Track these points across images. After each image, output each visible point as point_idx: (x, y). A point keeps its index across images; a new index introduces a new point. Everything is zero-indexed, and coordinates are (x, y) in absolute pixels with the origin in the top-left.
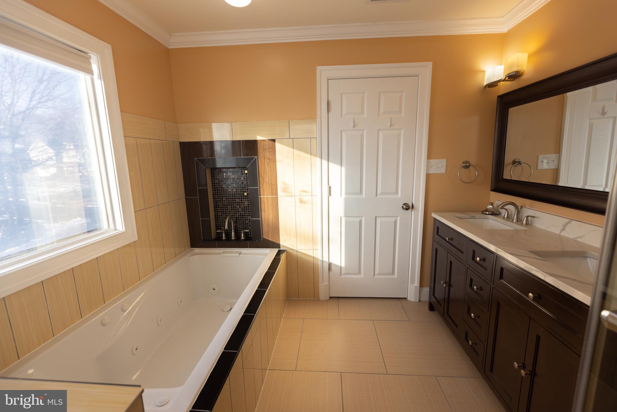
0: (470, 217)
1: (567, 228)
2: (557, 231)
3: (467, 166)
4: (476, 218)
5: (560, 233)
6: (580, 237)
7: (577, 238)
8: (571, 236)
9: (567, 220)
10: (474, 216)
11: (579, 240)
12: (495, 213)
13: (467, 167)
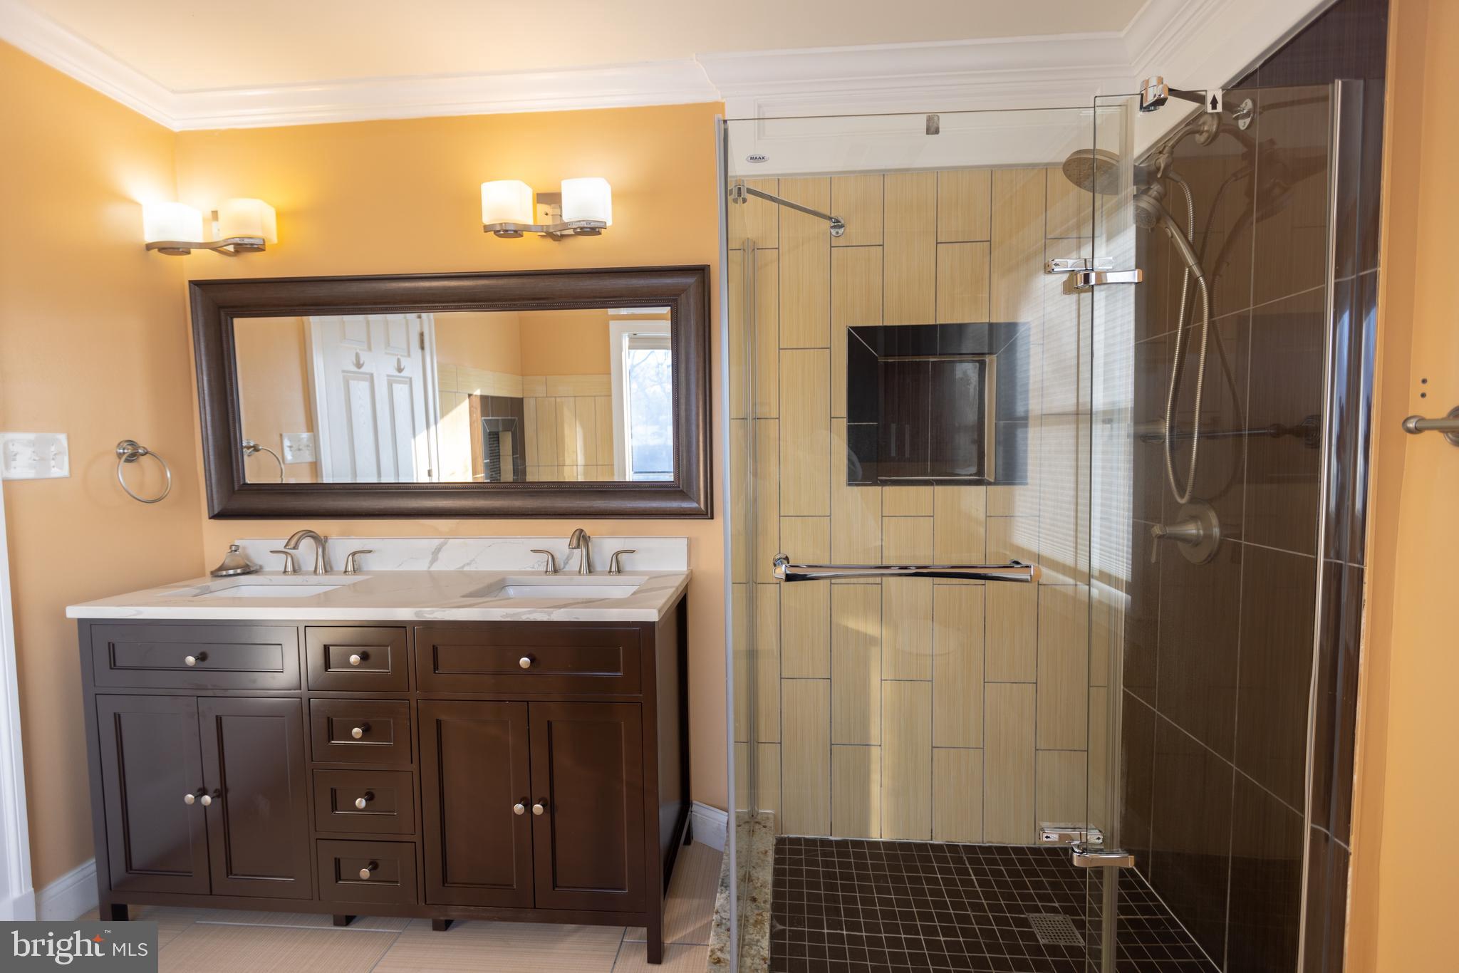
0: (198, 591)
1: (440, 555)
2: (422, 566)
3: (133, 454)
4: (213, 590)
5: (429, 568)
6: (468, 564)
7: (463, 567)
8: (452, 567)
9: (436, 542)
10: (209, 586)
11: (466, 569)
12: (252, 569)
13: (133, 457)
